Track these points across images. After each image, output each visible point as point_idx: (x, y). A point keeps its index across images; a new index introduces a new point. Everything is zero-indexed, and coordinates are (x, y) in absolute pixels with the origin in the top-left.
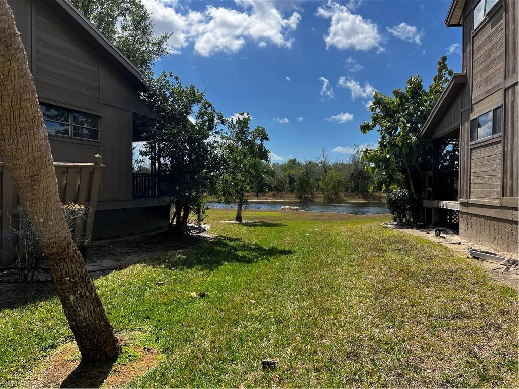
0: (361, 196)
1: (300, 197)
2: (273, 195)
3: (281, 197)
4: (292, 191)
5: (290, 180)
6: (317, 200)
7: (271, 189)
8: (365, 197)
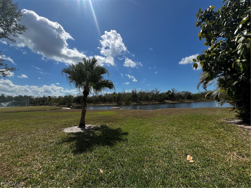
0: (135, 102)
1: (117, 103)
2: (109, 103)
3: (111, 104)
4: (115, 101)
5: (114, 98)
6: (123, 104)
7: (108, 101)
8: (137, 102)
